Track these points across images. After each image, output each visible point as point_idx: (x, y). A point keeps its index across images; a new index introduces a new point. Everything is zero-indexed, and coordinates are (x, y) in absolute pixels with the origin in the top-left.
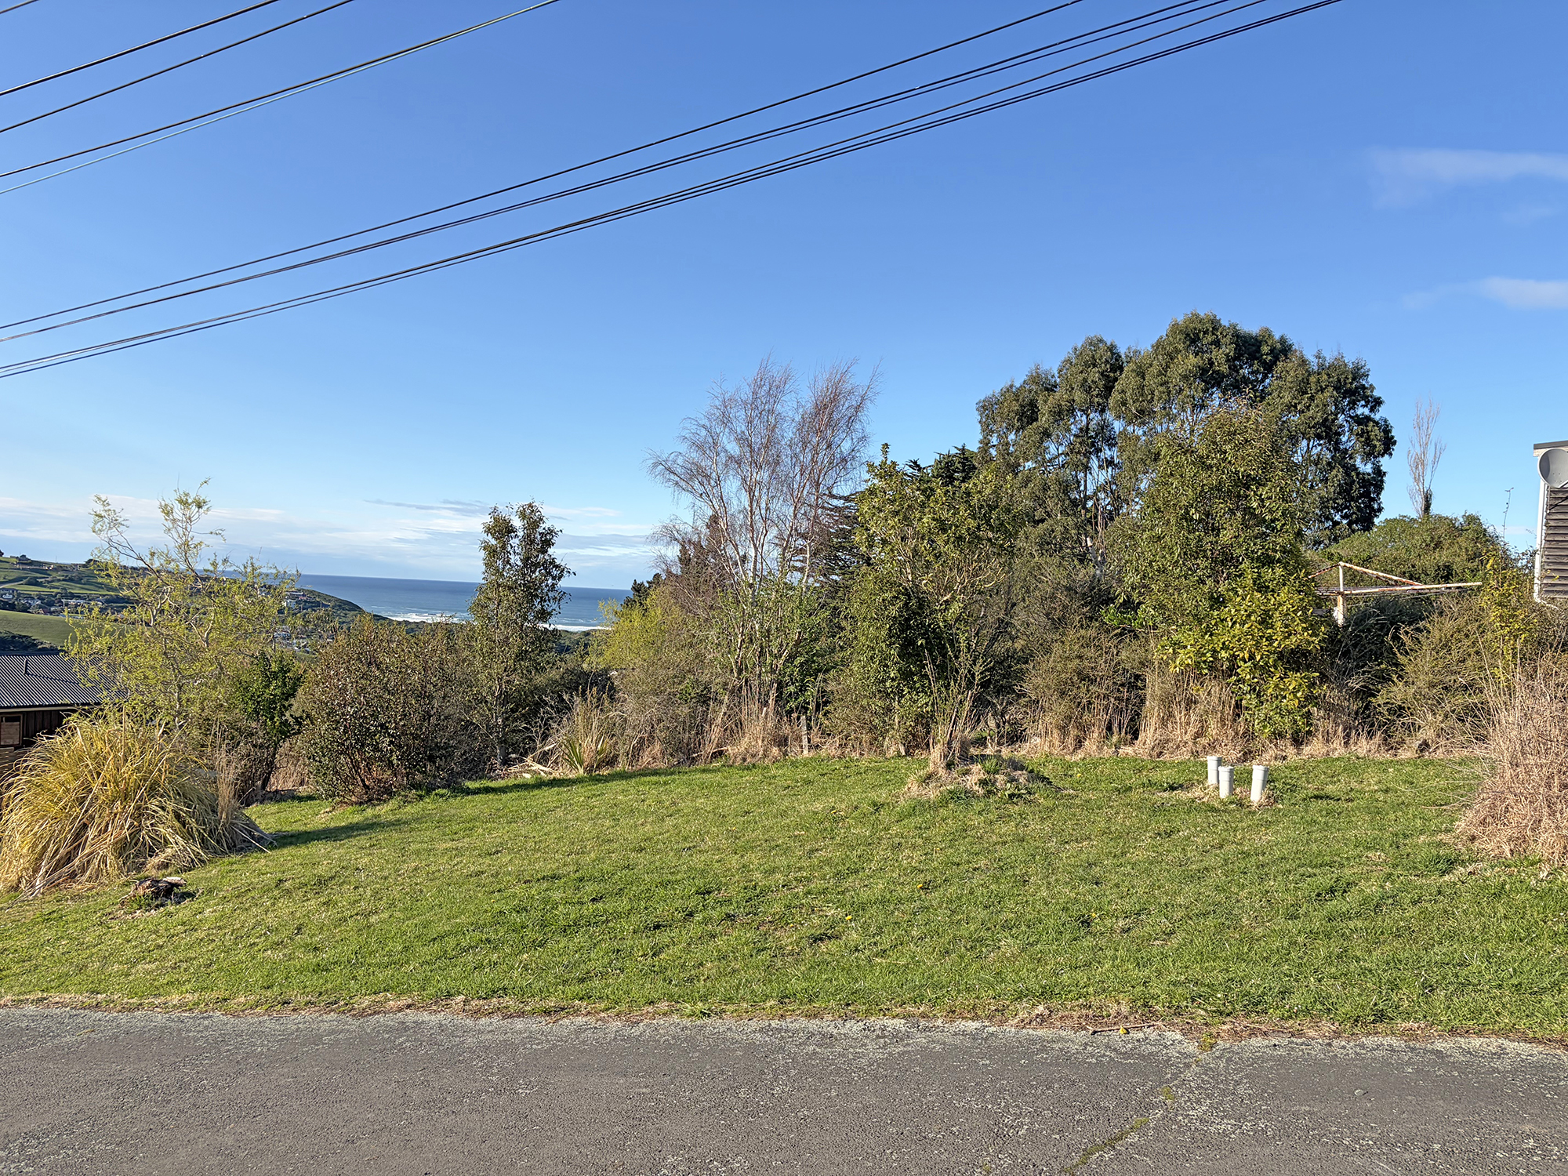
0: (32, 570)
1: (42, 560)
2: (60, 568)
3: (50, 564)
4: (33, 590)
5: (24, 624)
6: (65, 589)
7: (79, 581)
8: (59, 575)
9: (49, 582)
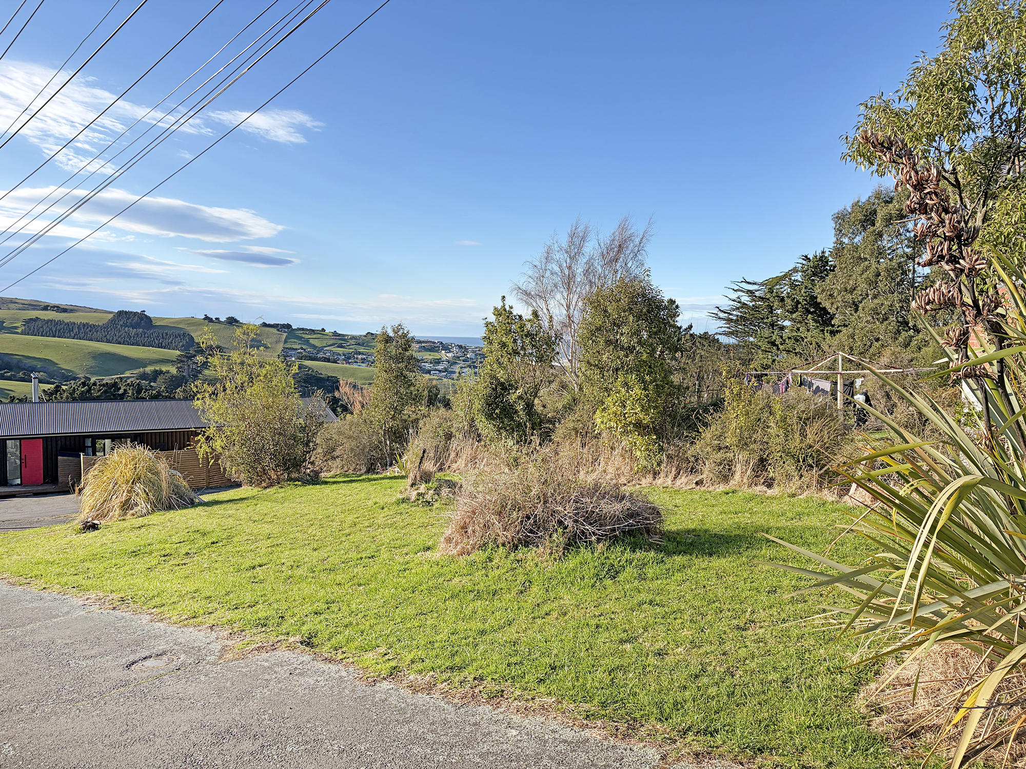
0: (340, 339)
1: (344, 333)
2: (353, 338)
3: (348, 336)
4: (340, 350)
5: (334, 370)
6: (355, 349)
7: (363, 345)
8: (352, 342)
9: (348, 346)
